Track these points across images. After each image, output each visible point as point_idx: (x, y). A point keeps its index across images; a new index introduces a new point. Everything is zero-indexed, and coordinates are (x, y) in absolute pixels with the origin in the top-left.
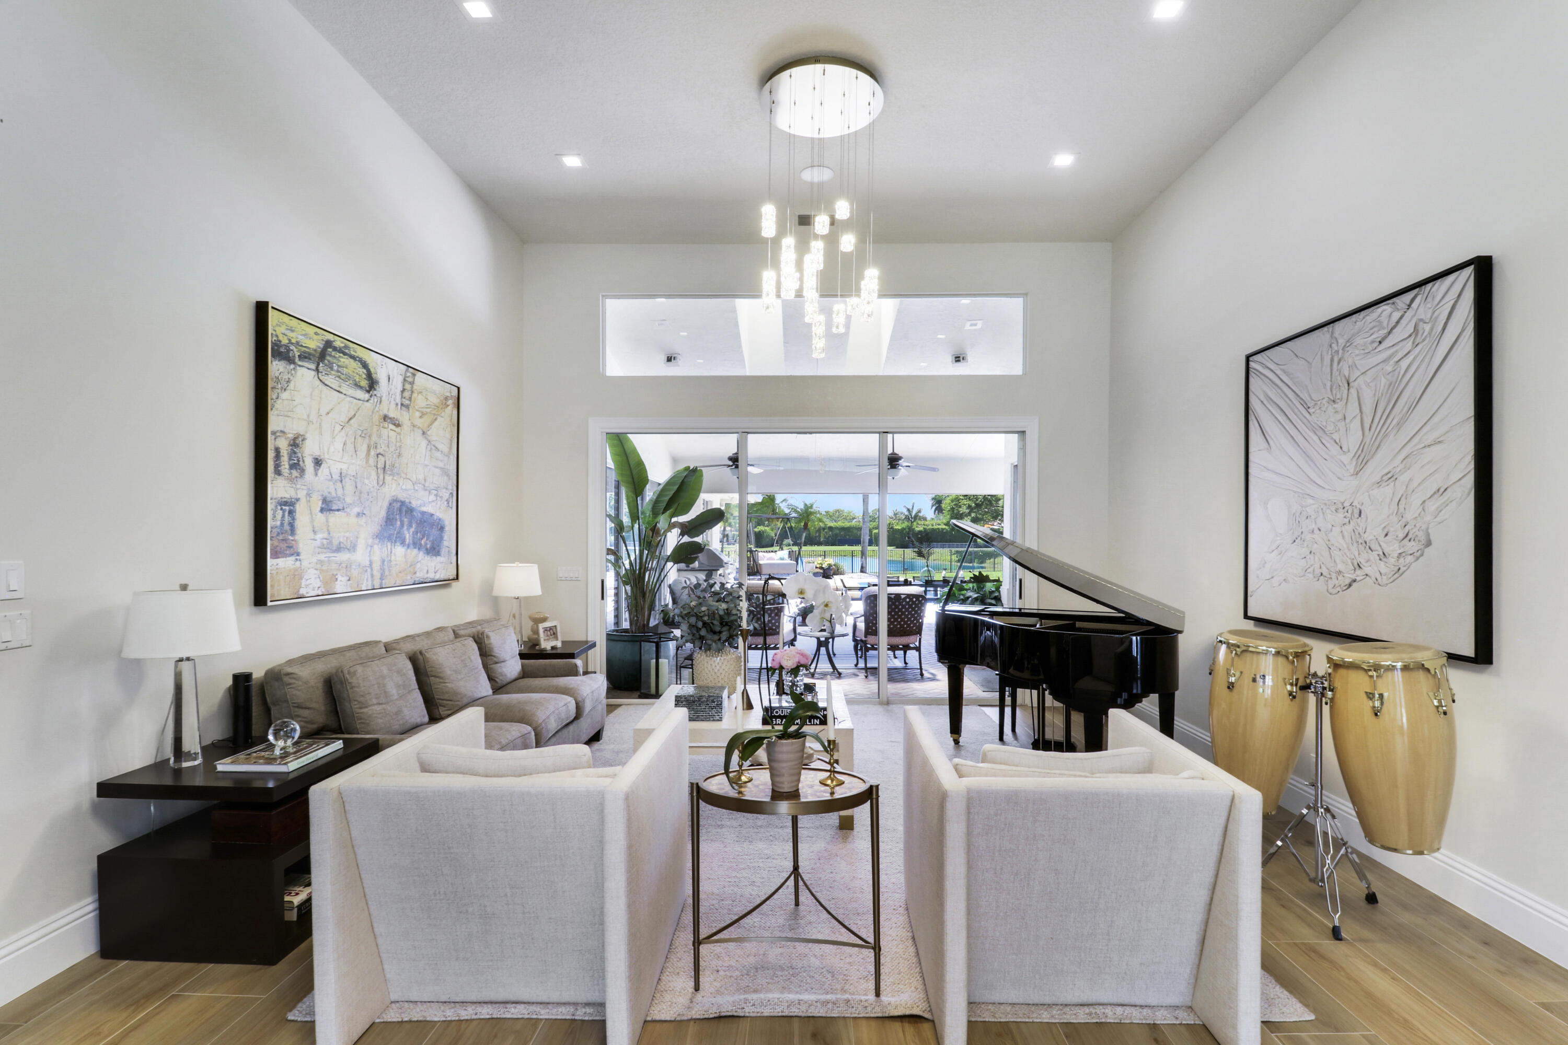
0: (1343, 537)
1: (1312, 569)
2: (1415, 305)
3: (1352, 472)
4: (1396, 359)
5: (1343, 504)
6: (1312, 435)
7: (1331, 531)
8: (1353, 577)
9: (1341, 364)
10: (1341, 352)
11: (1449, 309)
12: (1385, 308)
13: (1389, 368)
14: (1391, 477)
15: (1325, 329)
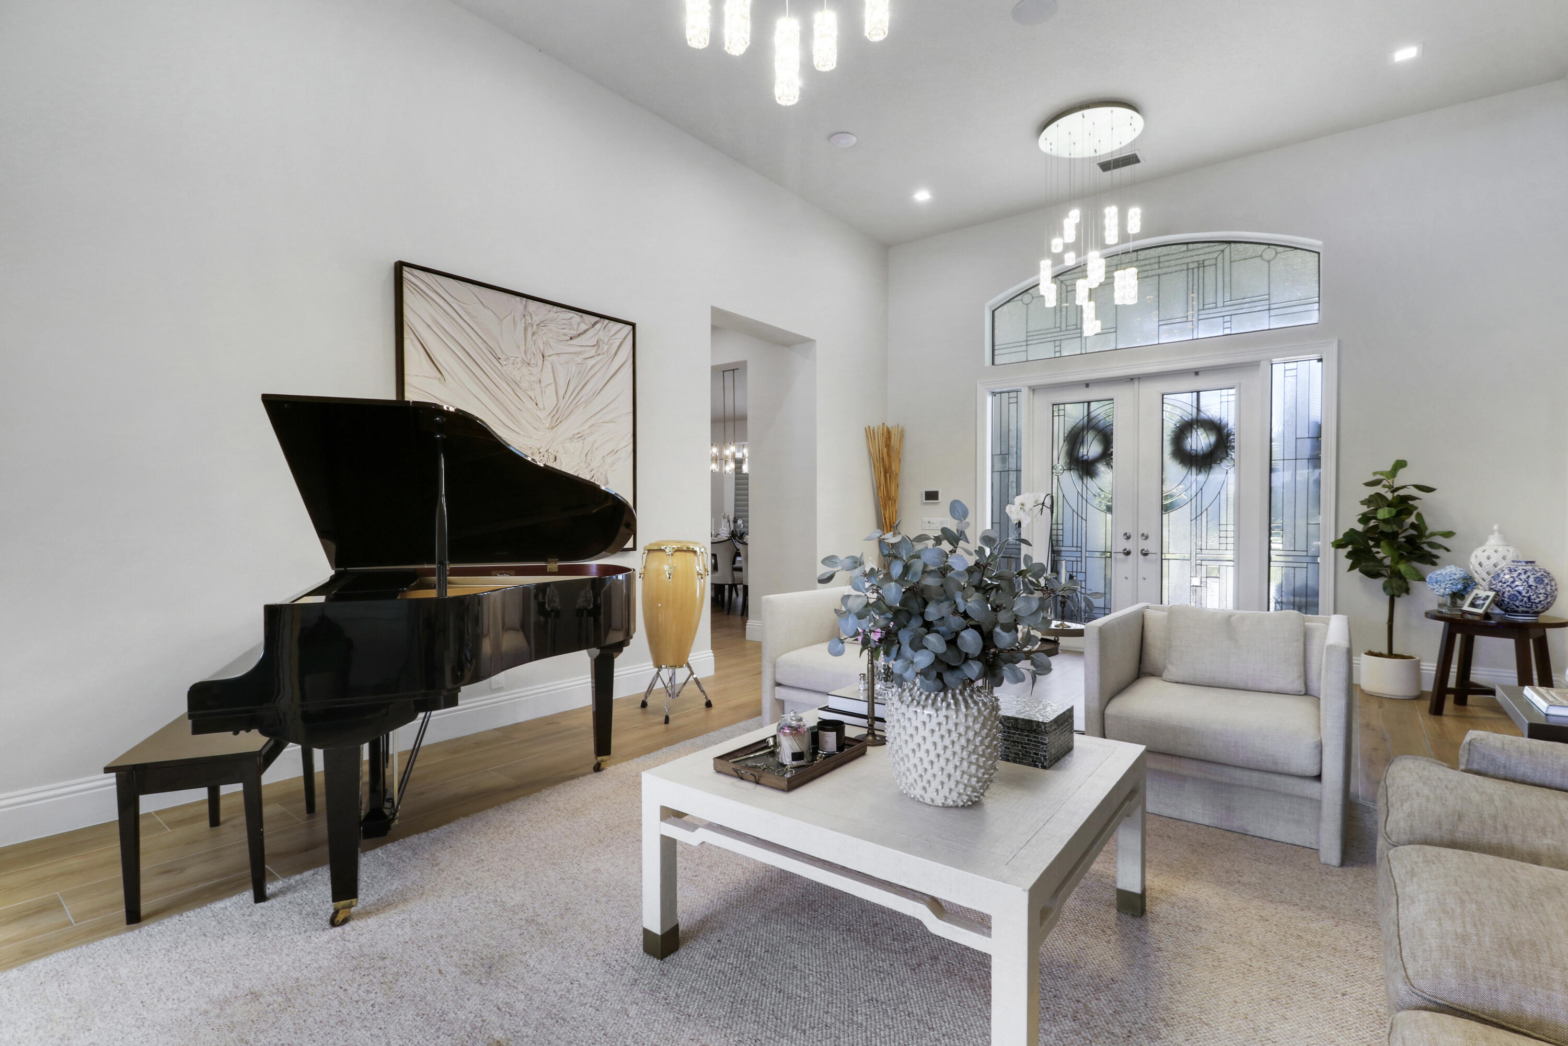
2: (598, 326)
3: (547, 425)
4: (584, 356)
5: (539, 449)
6: (505, 385)
9: (535, 336)
10: (535, 327)
11: (618, 344)
12: (576, 317)
14: (580, 437)
15: (518, 298)
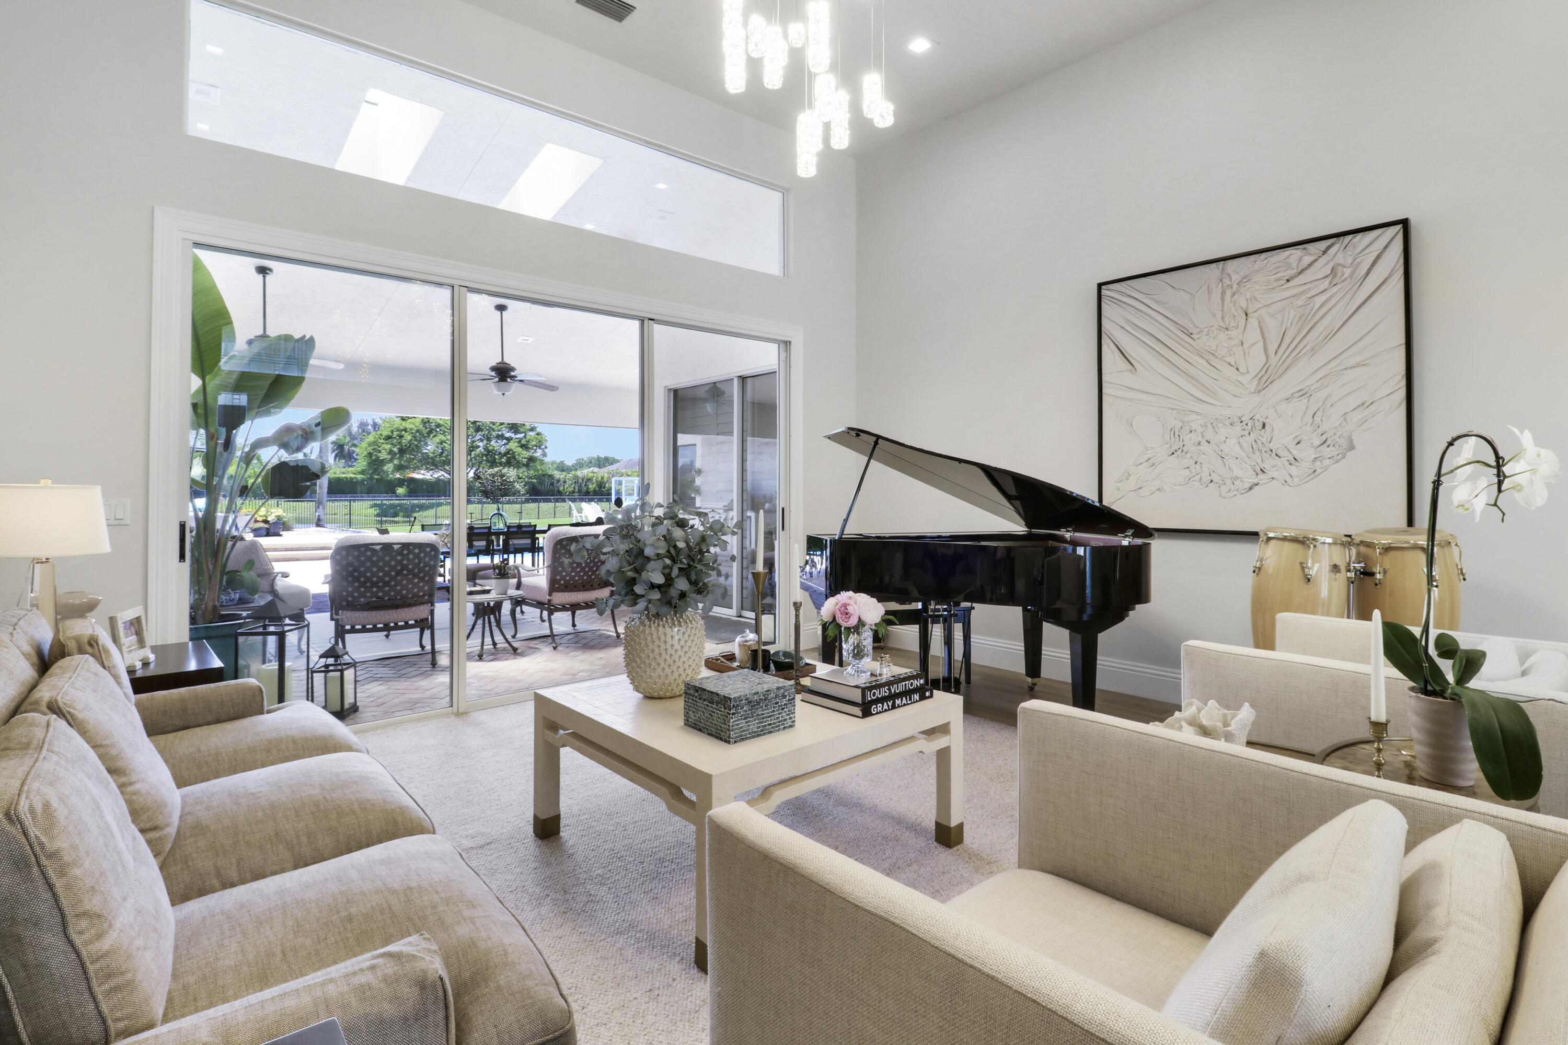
0: (1241, 446)
1: (1199, 476)
2: (1332, 251)
3: (1253, 390)
4: (1309, 295)
5: (1240, 418)
6: (1196, 358)
7: (1225, 442)
8: (1255, 481)
9: (1236, 297)
10: (1235, 286)
11: (1374, 258)
12: (1295, 253)
13: (1300, 302)
14: (1303, 394)
15: (1214, 265)
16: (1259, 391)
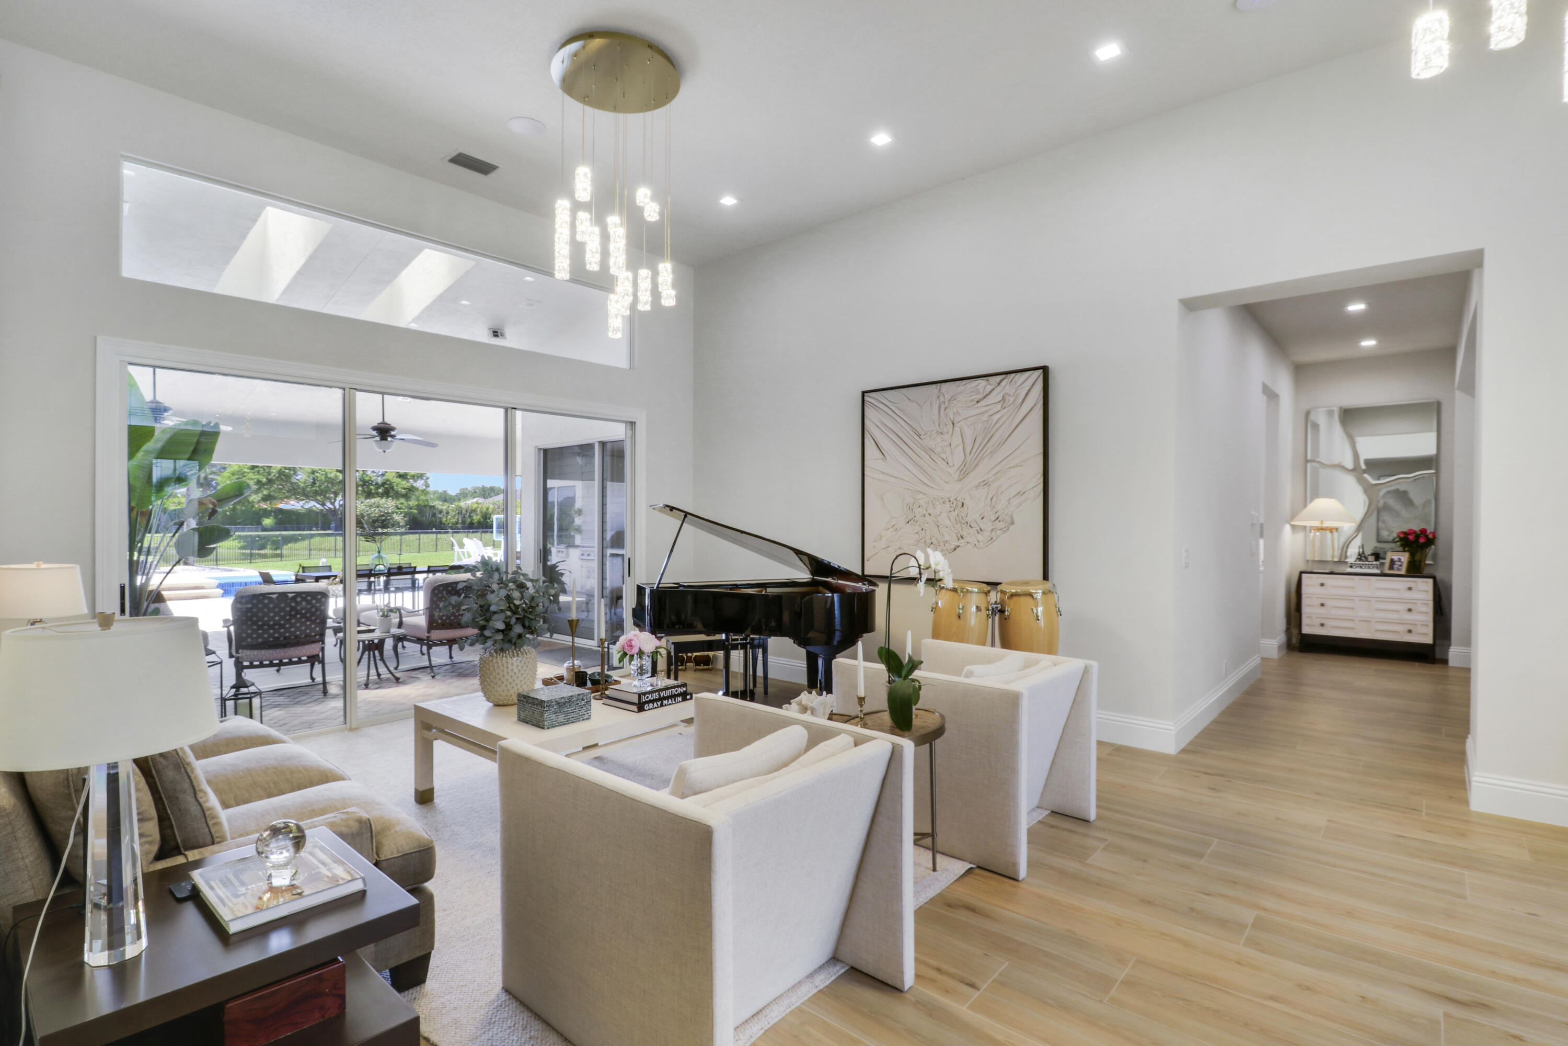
0: (949, 519)
1: (924, 540)
2: (1003, 383)
3: (956, 479)
4: (990, 414)
5: (949, 499)
6: (922, 452)
7: (940, 515)
8: (958, 544)
9: (947, 410)
10: (947, 403)
11: (1026, 391)
12: (981, 382)
13: (985, 418)
14: (986, 484)
15: (934, 386)
16: (960, 480)
